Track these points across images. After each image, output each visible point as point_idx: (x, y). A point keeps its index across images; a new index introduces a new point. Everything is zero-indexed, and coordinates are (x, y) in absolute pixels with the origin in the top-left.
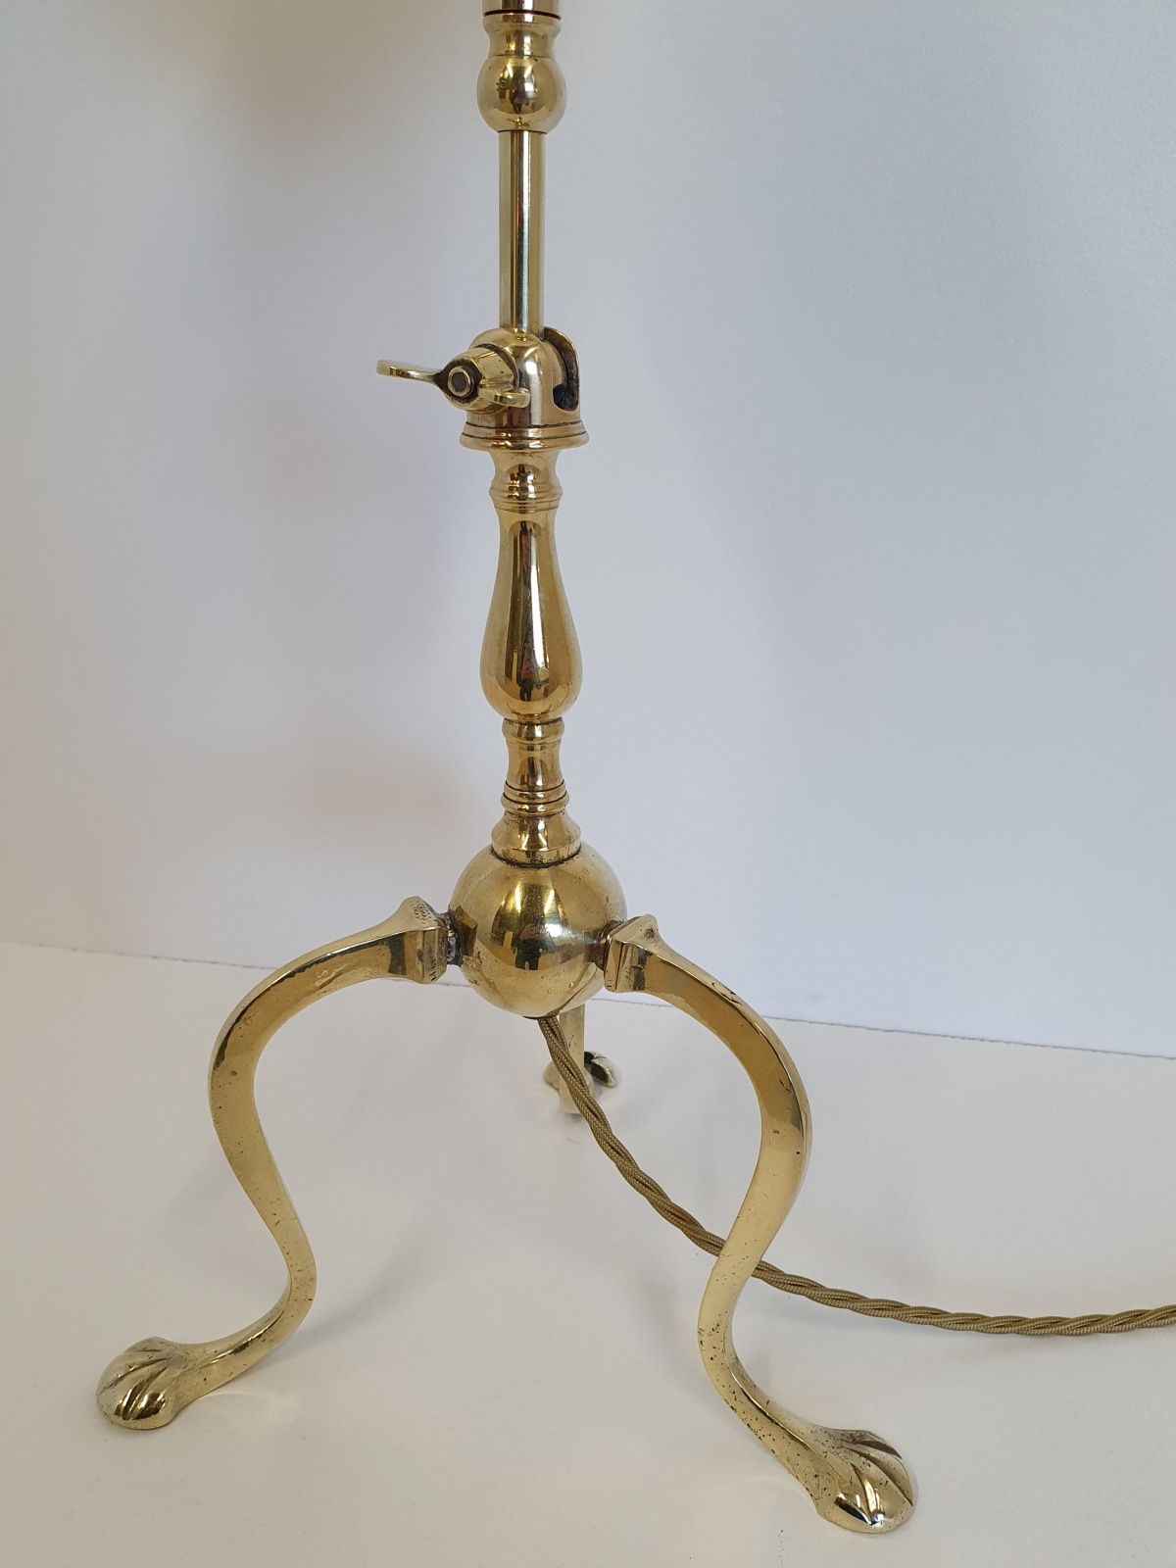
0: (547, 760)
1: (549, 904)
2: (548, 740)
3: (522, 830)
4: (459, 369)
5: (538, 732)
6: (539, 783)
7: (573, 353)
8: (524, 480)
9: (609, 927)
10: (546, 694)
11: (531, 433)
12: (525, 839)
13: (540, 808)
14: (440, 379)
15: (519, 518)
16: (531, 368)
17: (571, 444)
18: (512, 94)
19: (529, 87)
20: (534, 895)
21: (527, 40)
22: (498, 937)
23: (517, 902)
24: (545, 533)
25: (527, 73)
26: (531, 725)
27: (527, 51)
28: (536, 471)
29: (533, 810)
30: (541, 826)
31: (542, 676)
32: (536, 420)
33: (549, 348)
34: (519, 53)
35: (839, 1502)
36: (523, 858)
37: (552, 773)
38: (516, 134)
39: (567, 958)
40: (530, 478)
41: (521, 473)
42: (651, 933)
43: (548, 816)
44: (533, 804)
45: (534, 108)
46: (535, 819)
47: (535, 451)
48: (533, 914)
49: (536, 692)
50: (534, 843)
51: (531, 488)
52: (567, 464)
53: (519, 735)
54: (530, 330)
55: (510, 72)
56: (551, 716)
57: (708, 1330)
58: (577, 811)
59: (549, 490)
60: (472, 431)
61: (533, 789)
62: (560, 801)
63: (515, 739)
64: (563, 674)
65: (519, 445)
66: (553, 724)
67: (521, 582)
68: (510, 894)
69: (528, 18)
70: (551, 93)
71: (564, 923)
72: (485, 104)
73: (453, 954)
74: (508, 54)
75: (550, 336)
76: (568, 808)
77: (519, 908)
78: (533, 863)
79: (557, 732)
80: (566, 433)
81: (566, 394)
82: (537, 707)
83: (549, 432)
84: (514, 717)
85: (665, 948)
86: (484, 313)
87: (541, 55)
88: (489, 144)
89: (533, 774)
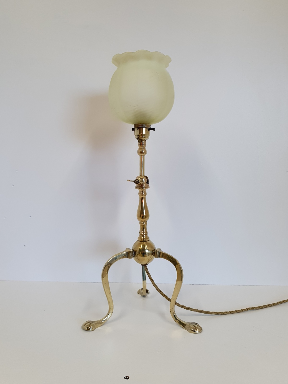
0: (145, 227)
1: (146, 247)
2: (146, 224)
3: (142, 236)
4: (137, 180)
5: (144, 223)
6: (144, 230)
7: (148, 178)
8: (142, 192)
9: (154, 250)
10: (145, 218)
11: (144, 187)
12: (143, 237)
13: (144, 234)
14: (134, 181)
15: (142, 197)
16: (144, 180)
17: (148, 188)
18: (141, 152)
19: (143, 152)
20: (144, 246)
21: (143, 147)
22: (139, 253)
23: (142, 247)
24: (145, 198)
25: (143, 150)
26: (143, 222)
27: (143, 148)
28: (144, 191)
29: (143, 234)
30: (144, 236)
31: (145, 216)
32: (144, 185)
33: (146, 178)
34: (142, 148)
35: (192, 330)
36: (142, 241)
37: (146, 229)
38: (142, 156)
39: (149, 255)
40: (143, 192)
41: (142, 191)
42: (160, 250)
43: (145, 235)
44: (143, 233)
45: (144, 153)
46: (144, 235)
47: (144, 189)
48: (144, 249)
49: (144, 218)
50: (144, 238)
51: (143, 193)
52: (147, 190)
53: (142, 224)
54: (143, 176)
55: (141, 150)
56: (145, 221)
57: (171, 309)
58: (149, 235)
59: (145, 193)
60: (136, 187)
61: (143, 231)
62: (146, 233)
63: (141, 224)
64: (147, 216)
65: (142, 188)
66: (146, 222)
67: (142, 203)
68: (141, 247)
69: (143, 145)
70: (145, 152)
71: (148, 250)
72: (138, 153)
73: (134, 255)
74: (141, 148)
75: (145, 176)
76: (148, 234)
77: (142, 248)
78: (143, 241)
79: (147, 223)
80: (147, 187)
81: (148, 183)
82: (144, 220)
83: (146, 187)
84: (141, 221)
85: (162, 251)
86: (138, 175)
87: (144, 149)
88: (138, 157)
89: (143, 229)
